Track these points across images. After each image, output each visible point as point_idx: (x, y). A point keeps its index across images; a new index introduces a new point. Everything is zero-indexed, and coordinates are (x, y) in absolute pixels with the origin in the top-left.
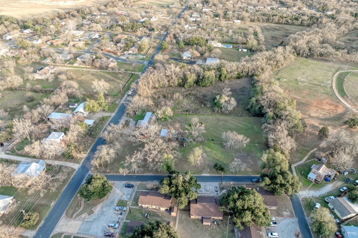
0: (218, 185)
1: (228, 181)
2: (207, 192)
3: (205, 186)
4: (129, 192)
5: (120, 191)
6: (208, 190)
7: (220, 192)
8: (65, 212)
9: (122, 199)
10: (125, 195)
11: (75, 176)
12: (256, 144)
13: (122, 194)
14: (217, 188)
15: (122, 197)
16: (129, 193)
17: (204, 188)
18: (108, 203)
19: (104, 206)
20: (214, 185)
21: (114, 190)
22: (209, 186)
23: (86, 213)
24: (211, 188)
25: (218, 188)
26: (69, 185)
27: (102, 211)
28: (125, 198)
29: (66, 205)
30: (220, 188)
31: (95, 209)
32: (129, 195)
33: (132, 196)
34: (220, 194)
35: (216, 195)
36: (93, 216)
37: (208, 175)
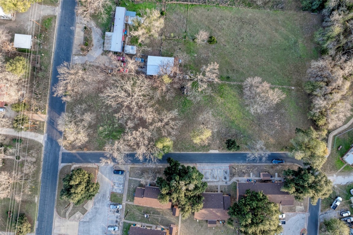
0: (228, 168)
1: (241, 161)
2: (214, 180)
3: (212, 171)
4: (120, 180)
5: (110, 179)
6: (215, 176)
7: (230, 180)
8: (55, 210)
9: (114, 191)
10: (116, 185)
11: (45, 155)
12: (292, 86)
13: (113, 184)
14: (226, 172)
15: (113, 188)
16: (120, 182)
17: (211, 173)
18: (99, 198)
19: (96, 201)
20: (224, 168)
21: (102, 178)
22: (217, 170)
23: (78, 212)
24: (219, 173)
25: (228, 173)
26: (44, 171)
27: (96, 208)
28: (118, 190)
29: (52, 200)
30: (231, 174)
31: (87, 207)
32: (122, 185)
33: (125, 187)
34: (229, 183)
35: (225, 184)
36: (88, 216)
37: (217, 152)
